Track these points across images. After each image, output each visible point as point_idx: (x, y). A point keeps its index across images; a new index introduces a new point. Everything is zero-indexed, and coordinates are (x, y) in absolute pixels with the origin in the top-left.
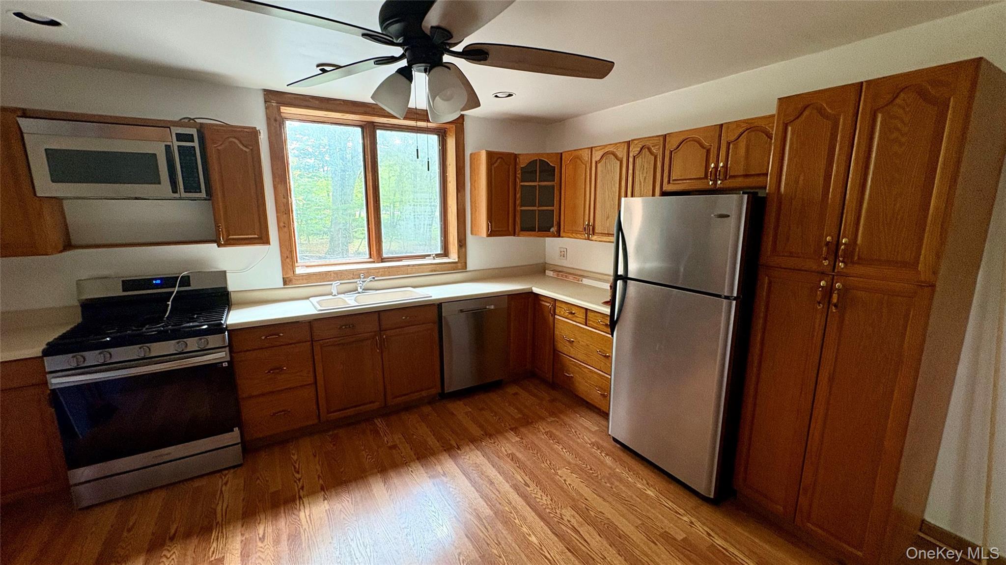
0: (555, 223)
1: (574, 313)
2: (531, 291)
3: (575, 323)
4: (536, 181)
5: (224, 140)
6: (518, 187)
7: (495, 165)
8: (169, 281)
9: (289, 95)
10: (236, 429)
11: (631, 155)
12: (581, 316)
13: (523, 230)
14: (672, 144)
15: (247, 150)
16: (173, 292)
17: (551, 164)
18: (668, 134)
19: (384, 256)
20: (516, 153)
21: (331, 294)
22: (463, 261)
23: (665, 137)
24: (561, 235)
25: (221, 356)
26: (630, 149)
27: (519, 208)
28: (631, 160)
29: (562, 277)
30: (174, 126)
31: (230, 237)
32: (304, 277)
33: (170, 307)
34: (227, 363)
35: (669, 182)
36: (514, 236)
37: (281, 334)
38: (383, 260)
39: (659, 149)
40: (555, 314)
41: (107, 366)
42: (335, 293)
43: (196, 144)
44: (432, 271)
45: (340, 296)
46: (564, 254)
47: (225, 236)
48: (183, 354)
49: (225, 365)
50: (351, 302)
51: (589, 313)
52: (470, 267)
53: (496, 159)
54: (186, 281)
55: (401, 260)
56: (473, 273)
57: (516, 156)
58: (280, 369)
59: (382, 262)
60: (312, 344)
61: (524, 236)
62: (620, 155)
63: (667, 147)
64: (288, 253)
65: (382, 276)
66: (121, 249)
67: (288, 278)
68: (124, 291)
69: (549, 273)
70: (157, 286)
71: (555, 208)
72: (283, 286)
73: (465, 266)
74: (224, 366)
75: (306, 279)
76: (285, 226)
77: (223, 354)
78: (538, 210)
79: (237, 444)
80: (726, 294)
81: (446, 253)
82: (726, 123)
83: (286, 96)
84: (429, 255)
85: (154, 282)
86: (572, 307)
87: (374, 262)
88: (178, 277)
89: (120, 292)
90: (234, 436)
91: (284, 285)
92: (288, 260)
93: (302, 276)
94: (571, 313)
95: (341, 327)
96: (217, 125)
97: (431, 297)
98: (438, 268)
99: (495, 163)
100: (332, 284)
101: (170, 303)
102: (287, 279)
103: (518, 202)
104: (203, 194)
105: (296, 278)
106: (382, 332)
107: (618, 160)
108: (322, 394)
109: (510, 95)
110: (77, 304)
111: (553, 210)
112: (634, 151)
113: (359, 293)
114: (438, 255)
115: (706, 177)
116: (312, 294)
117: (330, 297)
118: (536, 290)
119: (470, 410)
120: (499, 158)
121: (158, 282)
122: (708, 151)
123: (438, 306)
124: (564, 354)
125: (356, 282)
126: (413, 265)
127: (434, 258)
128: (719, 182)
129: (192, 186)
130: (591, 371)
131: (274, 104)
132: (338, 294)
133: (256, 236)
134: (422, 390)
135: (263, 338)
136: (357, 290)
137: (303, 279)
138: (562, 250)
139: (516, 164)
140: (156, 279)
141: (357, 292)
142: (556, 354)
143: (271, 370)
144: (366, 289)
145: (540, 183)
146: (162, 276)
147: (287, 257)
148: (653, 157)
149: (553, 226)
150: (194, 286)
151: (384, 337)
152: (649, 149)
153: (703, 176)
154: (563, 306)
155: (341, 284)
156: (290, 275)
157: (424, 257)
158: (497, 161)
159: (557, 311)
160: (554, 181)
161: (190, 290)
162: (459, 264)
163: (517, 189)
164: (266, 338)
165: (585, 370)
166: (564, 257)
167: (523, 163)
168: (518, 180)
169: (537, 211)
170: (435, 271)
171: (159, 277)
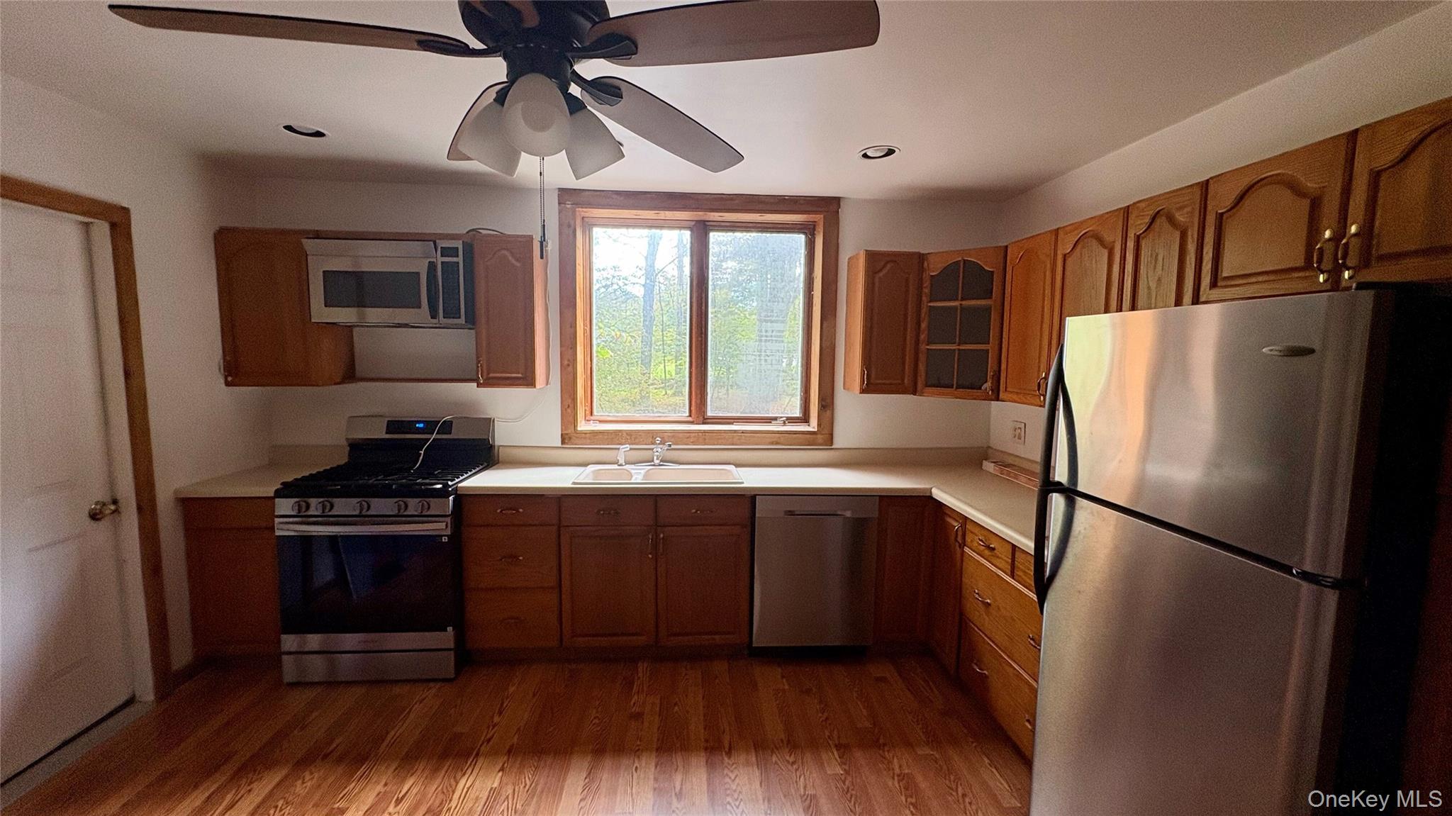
0: (990, 374)
1: (993, 549)
2: (928, 494)
3: (993, 569)
4: (957, 299)
5: (495, 253)
6: (924, 310)
7: (881, 274)
8: (430, 426)
9: (587, 193)
10: (450, 629)
11: (1131, 235)
12: (1005, 554)
13: (927, 385)
14: (1222, 200)
15: (518, 264)
16: (430, 439)
17: (986, 268)
18: (1211, 178)
19: (710, 414)
20: (922, 252)
21: (616, 463)
22: (826, 431)
23: (1205, 186)
24: (1002, 395)
25: (441, 528)
26: (1131, 222)
27: (923, 347)
28: (1131, 245)
29: (1008, 475)
30: (440, 239)
31: (491, 375)
32: (588, 435)
33: (421, 458)
34: (446, 538)
35: (1214, 285)
36: (914, 393)
37: (521, 510)
38: (705, 421)
39: (1192, 212)
40: (965, 545)
41: (362, 519)
42: (622, 461)
43: (460, 259)
44: (772, 443)
45: (627, 467)
46: (1020, 434)
47: (485, 374)
48: (399, 518)
49: (445, 539)
50: (638, 477)
51: (1017, 554)
52: (839, 442)
53: (883, 263)
54: (447, 427)
55: (732, 423)
56: (842, 452)
57: (921, 258)
58: (515, 557)
59: (704, 423)
60: (559, 531)
61: (933, 394)
62: (1108, 238)
63: (1209, 208)
64: (570, 401)
65: (693, 443)
66: (407, 384)
67: (567, 434)
68: (387, 433)
69: (989, 466)
70: (419, 431)
71: (991, 347)
72: (560, 445)
73: (830, 440)
74: (443, 540)
75: (589, 439)
76: (568, 365)
77: (443, 525)
78: (959, 350)
79: (450, 650)
80: (1308, 568)
81: (805, 419)
82: (1367, 126)
83: (583, 194)
84: (775, 419)
85: (417, 425)
86: (991, 536)
87: (692, 423)
88: (440, 421)
89: (382, 434)
90: (447, 637)
91: (562, 444)
92: (569, 410)
93: (585, 433)
94: (988, 547)
95: (599, 511)
96: (493, 235)
97: (743, 483)
98: (782, 440)
99: (881, 270)
100: (619, 449)
101: (422, 452)
102: (566, 436)
103: (922, 337)
104: (462, 321)
105: (578, 435)
106: (659, 529)
107: (1106, 248)
108: (567, 606)
109: (890, 152)
110: (345, 443)
111: (988, 351)
112: (1138, 225)
113: (654, 465)
114: (791, 420)
115: (1308, 265)
116: (594, 460)
117: (616, 467)
118: (938, 494)
119: (787, 687)
120: (892, 261)
121: (421, 425)
122: (1316, 204)
123: (748, 499)
124: (975, 625)
125: (653, 449)
126: (743, 432)
127: (784, 423)
128: (1346, 275)
129: (452, 312)
130: (1019, 676)
131: (568, 206)
132: (626, 464)
133: (520, 375)
134: (716, 633)
135: (499, 511)
136: (653, 461)
137: (585, 438)
138: (1018, 425)
139: (921, 270)
140: (419, 422)
141: (653, 463)
142: (963, 624)
143: (505, 557)
144: (664, 461)
145: (964, 303)
146: (427, 419)
147: (569, 406)
148: (1177, 235)
149: (986, 382)
150: (456, 434)
151: (662, 536)
152: (1171, 220)
153: (1300, 262)
154: (976, 530)
155: (631, 449)
156: (570, 431)
157: (769, 420)
158: (884, 266)
159: (968, 539)
160: (991, 298)
161: (450, 439)
162: (819, 436)
163: (923, 315)
164: (501, 512)
165: (1007, 668)
166: (1020, 438)
167: (934, 268)
168: (924, 298)
169: (957, 352)
170: (777, 443)
171: (424, 419)
